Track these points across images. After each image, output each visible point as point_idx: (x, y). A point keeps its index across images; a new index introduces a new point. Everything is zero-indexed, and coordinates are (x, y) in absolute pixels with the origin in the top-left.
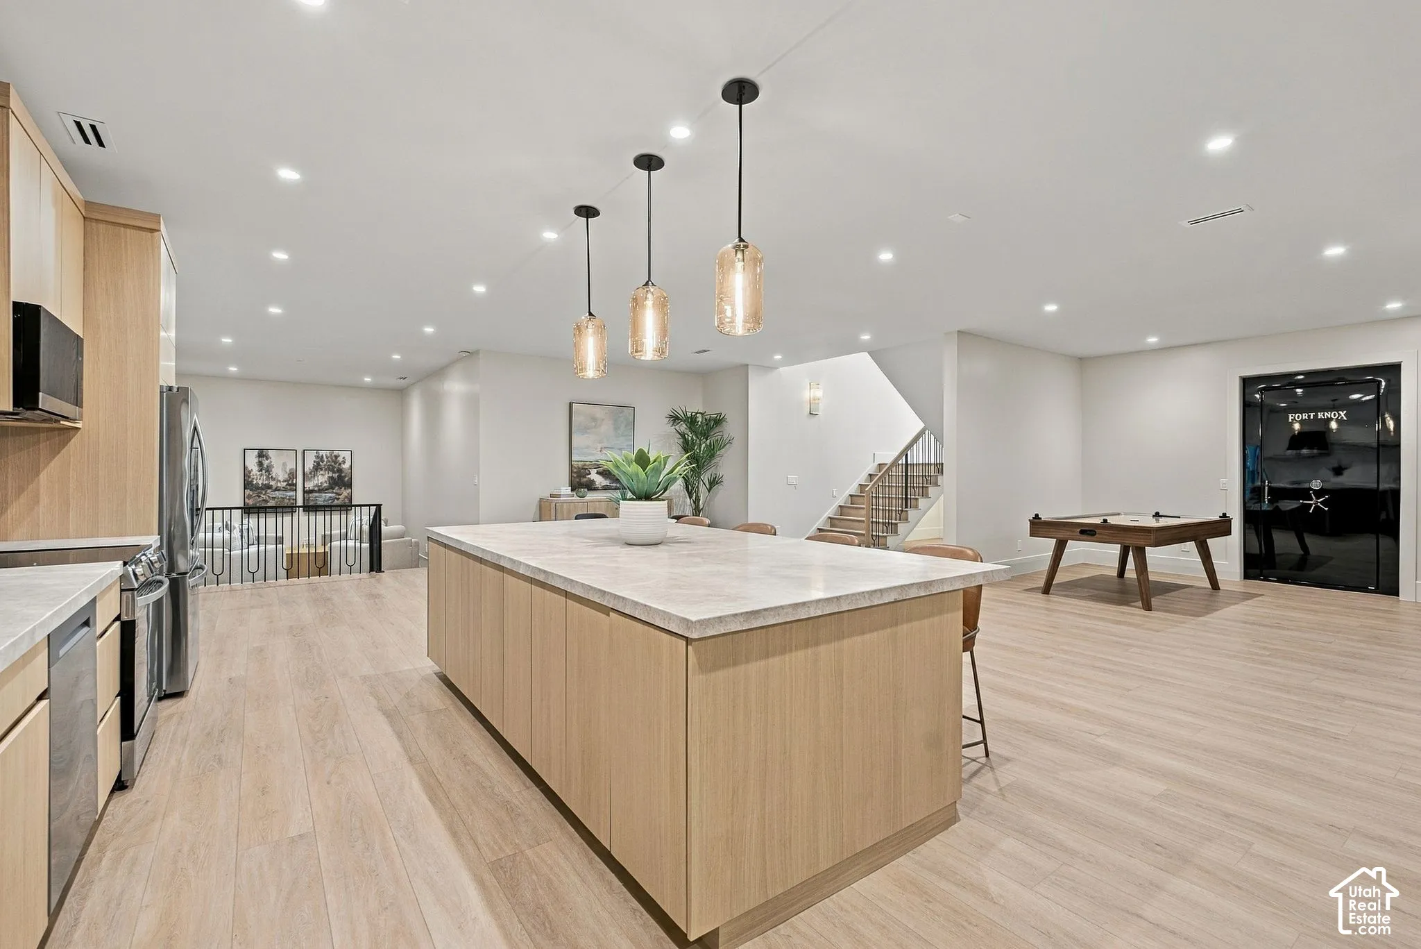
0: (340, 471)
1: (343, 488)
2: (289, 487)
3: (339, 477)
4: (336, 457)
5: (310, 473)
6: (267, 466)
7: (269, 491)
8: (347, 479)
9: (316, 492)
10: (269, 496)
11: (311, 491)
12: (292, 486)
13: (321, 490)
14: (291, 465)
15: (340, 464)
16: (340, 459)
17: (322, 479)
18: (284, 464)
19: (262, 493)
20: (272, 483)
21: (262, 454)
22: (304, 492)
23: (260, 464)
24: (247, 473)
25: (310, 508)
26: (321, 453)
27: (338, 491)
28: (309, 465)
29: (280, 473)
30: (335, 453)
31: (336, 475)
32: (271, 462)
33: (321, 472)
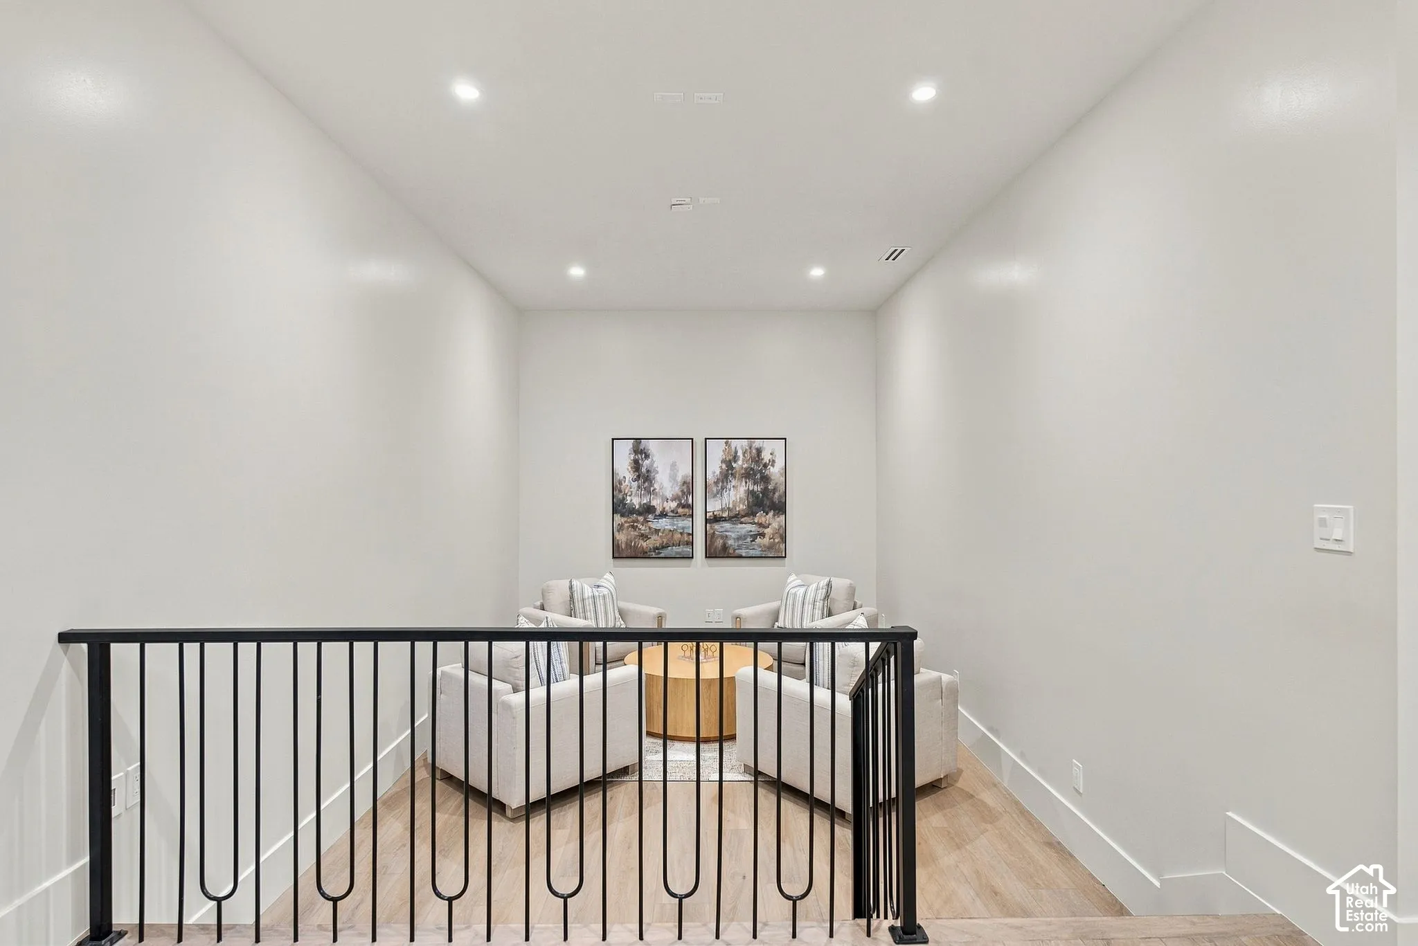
0: (766, 479)
1: (771, 514)
2: (680, 510)
3: (765, 491)
4: (759, 451)
5: (716, 483)
6: (648, 471)
7: (650, 517)
8: (777, 495)
9: (725, 520)
10: (650, 528)
11: (717, 519)
12: (686, 508)
13: (735, 518)
14: (684, 471)
15: (765, 466)
16: (766, 457)
17: (736, 494)
18: (673, 466)
19: (637, 521)
20: (656, 503)
21: (640, 451)
22: (707, 521)
23: (636, 466)
24: (615, 487)
25: (718, 552)
26: (734, 443)
27: (763, 520)
28: (715, 468)
29: (666, 485)
30: (757, 443)
31: (757, 488)
32: (653, 462)
33: (734, 483)
